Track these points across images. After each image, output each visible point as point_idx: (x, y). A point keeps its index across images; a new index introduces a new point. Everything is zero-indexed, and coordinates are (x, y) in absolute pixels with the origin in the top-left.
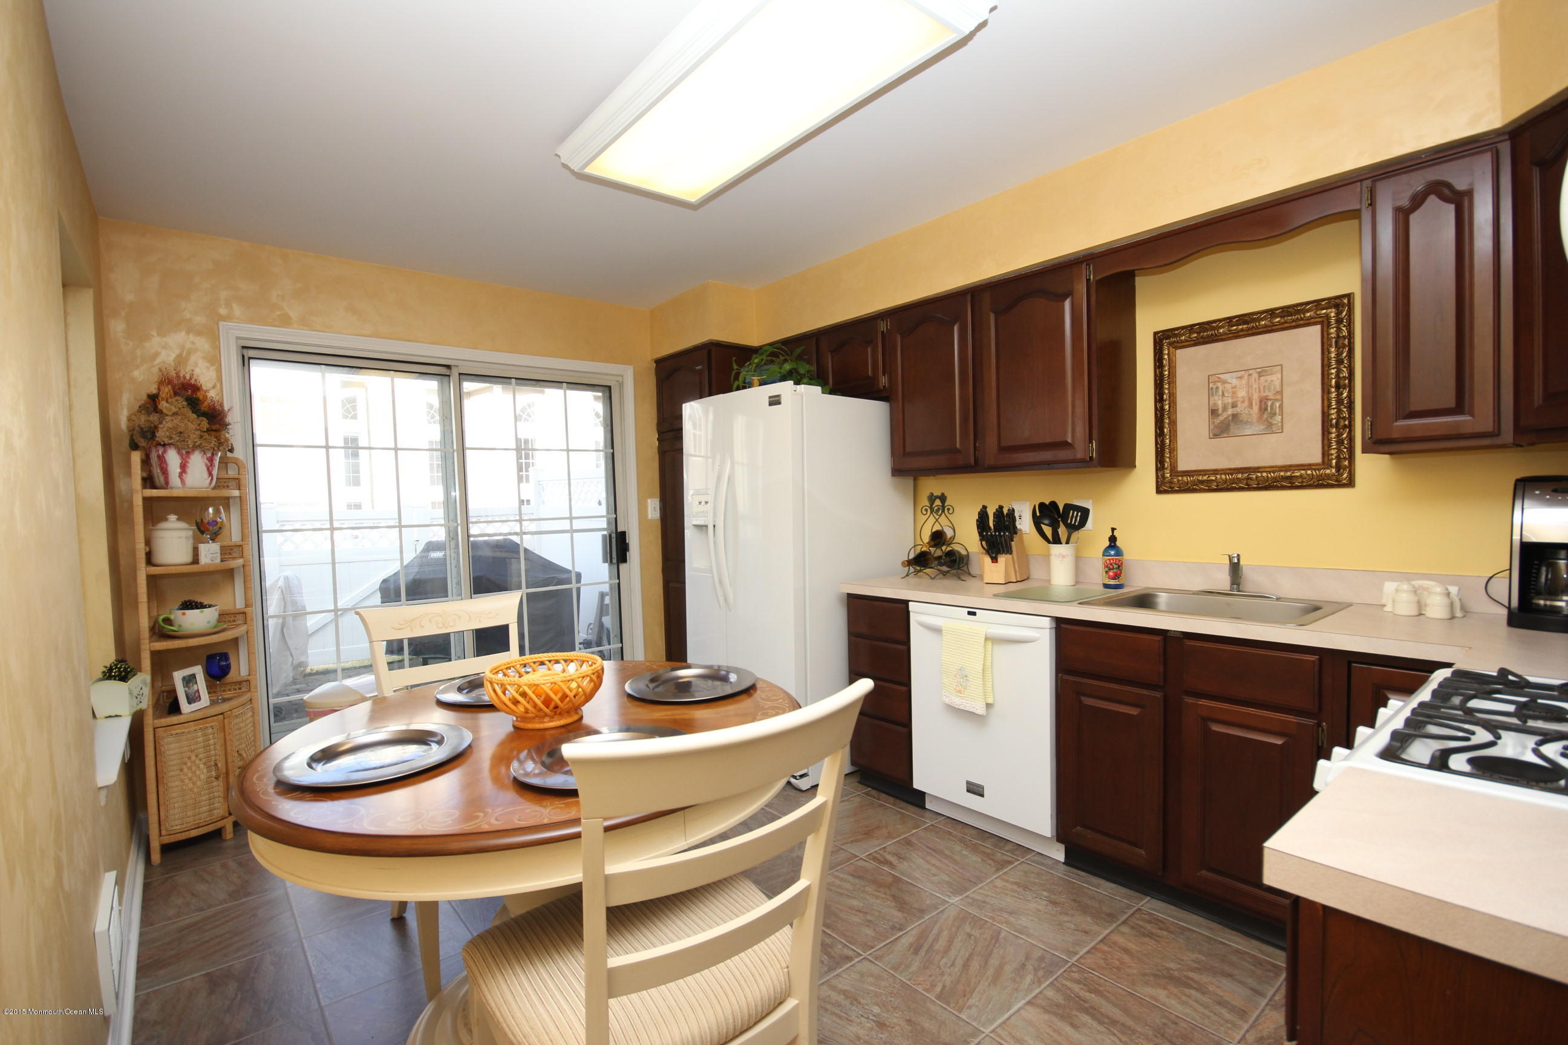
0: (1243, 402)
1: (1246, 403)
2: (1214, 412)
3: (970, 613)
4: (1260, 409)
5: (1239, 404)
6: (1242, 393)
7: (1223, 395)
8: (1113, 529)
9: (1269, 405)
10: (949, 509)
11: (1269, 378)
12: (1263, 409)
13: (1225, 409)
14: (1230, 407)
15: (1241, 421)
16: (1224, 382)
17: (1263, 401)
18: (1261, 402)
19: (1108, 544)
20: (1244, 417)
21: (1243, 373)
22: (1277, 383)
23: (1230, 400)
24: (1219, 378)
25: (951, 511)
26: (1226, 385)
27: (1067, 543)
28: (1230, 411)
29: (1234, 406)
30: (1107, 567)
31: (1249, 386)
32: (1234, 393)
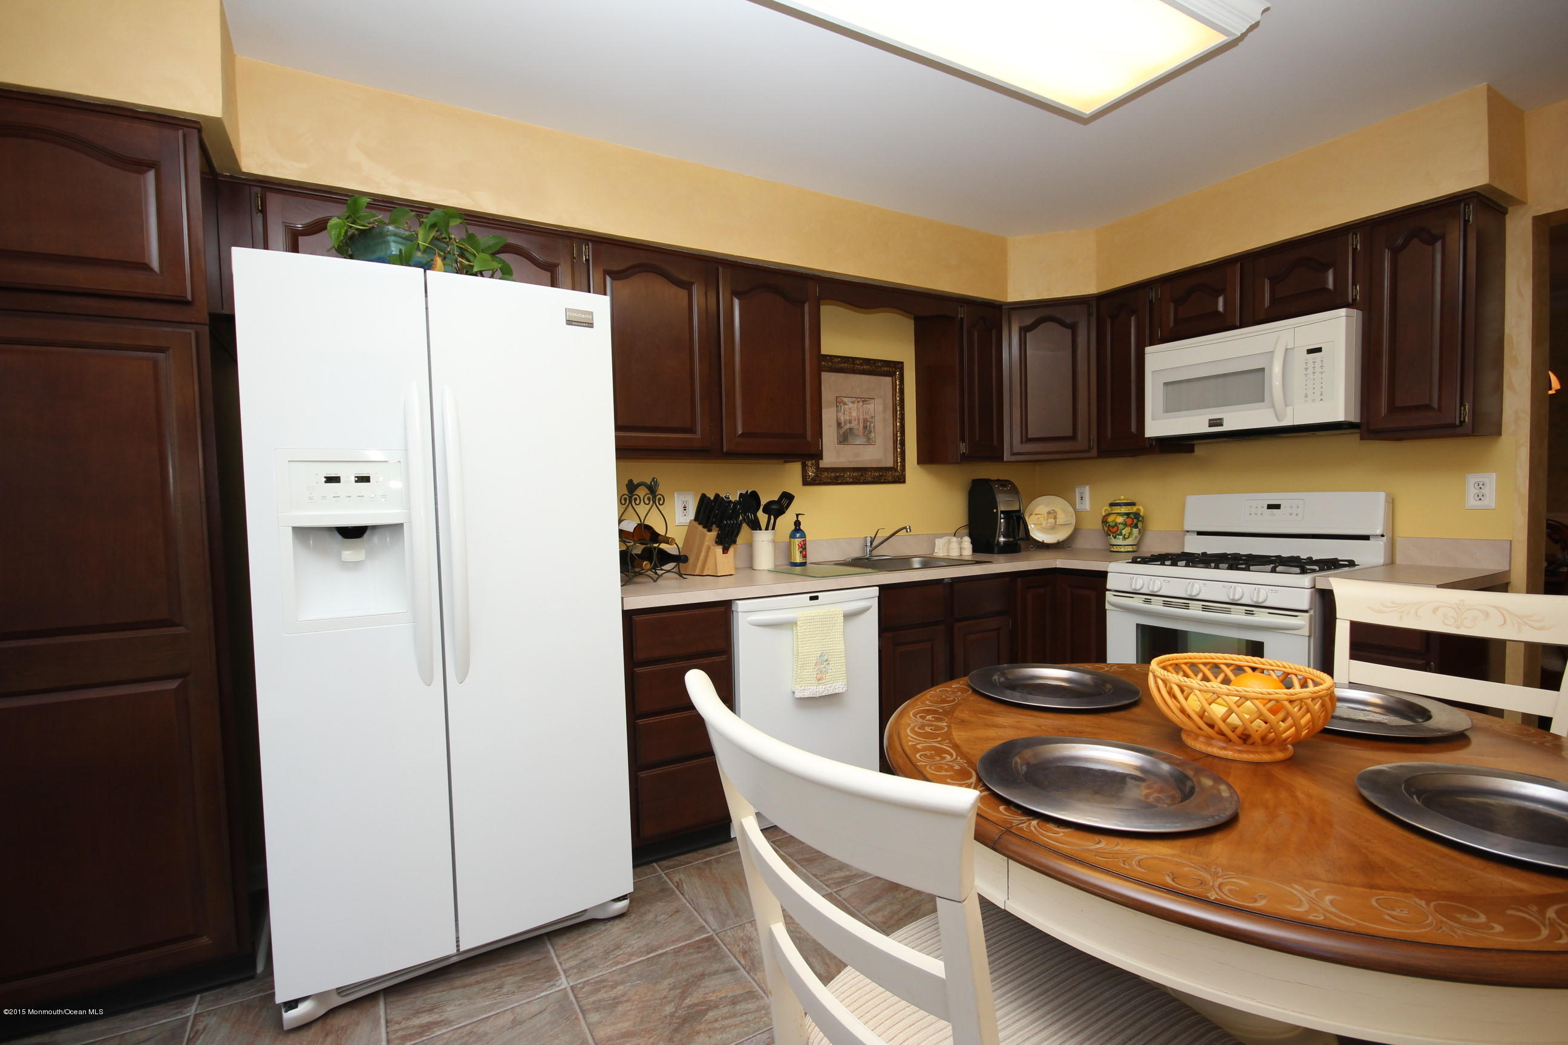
0: (855, 420)
1: (856, 422)
2: (839, 425)
3: (812, 598)
4: (864, 427)
5: (853, 421)
6: (854, 414)
7: (844, 413)
8: (797, 515)
9: (868, 424)
10: (660, 499)
11: (868, 406)
12: (865, 427)
13: (845, 424)
14: (848, 422)
15: (854, 434)
16: (845, 404)
17: (865, 421)
18: (864, 422)
19: (794, 527)
20: (856, 432)
21: (854, 399)
22: (872, 410)
23: (848, 418)
24: (842, 400)
25: (661, 502)
26: (846, 406)
27: (767, 529)
28: (848, 426)
29: (850, 422)
30: (801, 547)
31: (858, 409)
32: (850, 413)
